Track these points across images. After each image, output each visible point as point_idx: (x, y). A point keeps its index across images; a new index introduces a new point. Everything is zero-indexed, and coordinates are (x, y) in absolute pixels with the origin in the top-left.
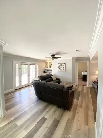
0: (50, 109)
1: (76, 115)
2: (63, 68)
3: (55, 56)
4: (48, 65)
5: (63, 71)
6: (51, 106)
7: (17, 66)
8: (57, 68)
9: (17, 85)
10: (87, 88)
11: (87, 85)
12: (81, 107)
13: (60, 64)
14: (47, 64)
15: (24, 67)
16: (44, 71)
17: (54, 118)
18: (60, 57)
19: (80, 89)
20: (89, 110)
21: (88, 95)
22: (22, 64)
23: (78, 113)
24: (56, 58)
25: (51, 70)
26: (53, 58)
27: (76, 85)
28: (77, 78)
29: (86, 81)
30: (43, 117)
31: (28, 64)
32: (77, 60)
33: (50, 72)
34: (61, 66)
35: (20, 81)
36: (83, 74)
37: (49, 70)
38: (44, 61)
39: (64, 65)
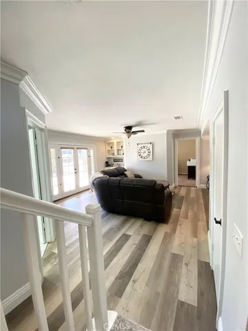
0: (132, 224)
1: (178, 227)
2: (147, 153)
3: (133, 129)
4: (115, 148)
5: (148, 159)
6: (133, 220)
7: (53, 151)
8: (136, 154)
9: (56, 192)
10: (197, 190)
11: (197, 185)
12: (186, 217)
13: (140, 146)
14: (112, 148)
15: (67, 155)
16: (107, 163)
17: (142, 234)
18: (143, 131)
19: (183, 192)
20: (199, 221)
21: (198, 202)
22: (61, 148)
23: (180, 225)
24: (135, 133)
25: (121, 160)
26: (128, 132)
27: (175, 187)
28: (177, 173)
29: (195, 179)
30: (124, 234)
31: (73, 148)
32: (176, 135)
33: (118, 163)
34: (144, 149)
35: (61, 185)
36: (189, 164)
37: (116, 160)
38: (106, 141)
39: (150, 146)
